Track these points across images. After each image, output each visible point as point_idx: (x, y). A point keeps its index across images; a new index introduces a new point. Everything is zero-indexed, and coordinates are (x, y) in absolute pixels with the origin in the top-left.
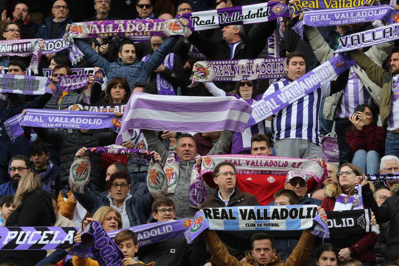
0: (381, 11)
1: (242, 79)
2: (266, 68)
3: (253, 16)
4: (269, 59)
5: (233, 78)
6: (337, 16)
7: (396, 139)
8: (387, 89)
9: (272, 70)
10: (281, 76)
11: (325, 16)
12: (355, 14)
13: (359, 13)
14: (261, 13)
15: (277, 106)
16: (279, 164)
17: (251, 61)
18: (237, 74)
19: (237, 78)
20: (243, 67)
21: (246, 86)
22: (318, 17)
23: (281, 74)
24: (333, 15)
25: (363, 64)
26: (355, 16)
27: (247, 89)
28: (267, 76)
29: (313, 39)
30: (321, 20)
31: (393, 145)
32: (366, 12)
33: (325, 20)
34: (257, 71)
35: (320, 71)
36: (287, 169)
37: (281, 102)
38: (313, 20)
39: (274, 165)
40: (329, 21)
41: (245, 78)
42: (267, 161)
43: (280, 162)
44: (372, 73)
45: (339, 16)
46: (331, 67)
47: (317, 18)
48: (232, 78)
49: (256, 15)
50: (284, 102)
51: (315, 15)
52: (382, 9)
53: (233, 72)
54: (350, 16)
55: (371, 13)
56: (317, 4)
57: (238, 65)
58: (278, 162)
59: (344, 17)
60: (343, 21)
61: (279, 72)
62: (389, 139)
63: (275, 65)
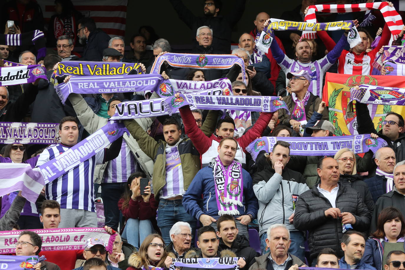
0: (150, 81)
1: (14, 142)
2: (38, 133)
3: (12, 78)
4: (42, 124)
5: (5, 141)
6: (106, 84)
7: (169, 207)
8: (161, 160)
9: (44, 135)
10: (52, 142)
11: (94, 83)
12: (124, 83)
13: (128, 82)
14: (21, 75)
15: (53, 174)
16: (61, 239)
17: (24, 125)
18: (9, 137)
19: (9, 141)
20: (15, 130)
21: (19, 150)
22: (86, 84)
23: (52, 140)
24: (102, 83)
25: (136, 134)
26: (125, 85)
27: (19, 153)
28: (39, 141)
29: (78, 104)
30: (90, 87)
31: (166, 213)
32: (135, 82)
33: (93, 87)
34: (29, 135)
35: (94, 139)
36: (69, 243)
37: (57, 169)
38: (81, 87)
39: (56, 240)
40: (98, 89)
41: (17, 141)
42: (48, 237)
43: (61, 237)
44: (145, 143)
45: (108, 85)
46: (104, 135)
47: (85, 86)
48: (3, 141)
49: (15, 77)
50: (60, 169)
51: (83, 83)
52: (150, 80)
53: (5, 135)
54: (120, 85)
55: (140, 83)
56: (82, 71)
57: (11, 128)
58: (60, 237)
59: (113, 85)
60: (112, 89)
61: (51, 138)
62: (162, 206)
63: (48, 130)
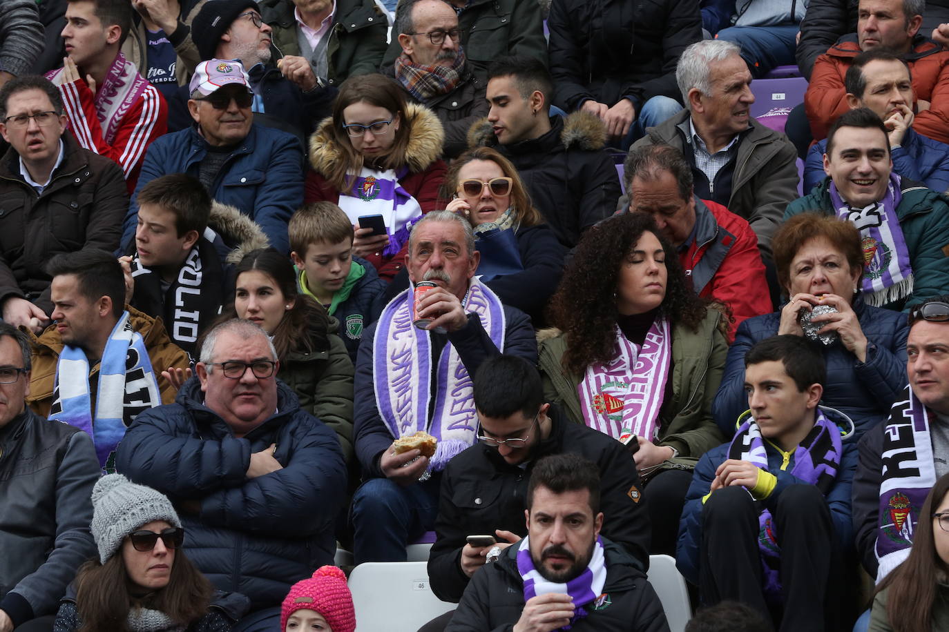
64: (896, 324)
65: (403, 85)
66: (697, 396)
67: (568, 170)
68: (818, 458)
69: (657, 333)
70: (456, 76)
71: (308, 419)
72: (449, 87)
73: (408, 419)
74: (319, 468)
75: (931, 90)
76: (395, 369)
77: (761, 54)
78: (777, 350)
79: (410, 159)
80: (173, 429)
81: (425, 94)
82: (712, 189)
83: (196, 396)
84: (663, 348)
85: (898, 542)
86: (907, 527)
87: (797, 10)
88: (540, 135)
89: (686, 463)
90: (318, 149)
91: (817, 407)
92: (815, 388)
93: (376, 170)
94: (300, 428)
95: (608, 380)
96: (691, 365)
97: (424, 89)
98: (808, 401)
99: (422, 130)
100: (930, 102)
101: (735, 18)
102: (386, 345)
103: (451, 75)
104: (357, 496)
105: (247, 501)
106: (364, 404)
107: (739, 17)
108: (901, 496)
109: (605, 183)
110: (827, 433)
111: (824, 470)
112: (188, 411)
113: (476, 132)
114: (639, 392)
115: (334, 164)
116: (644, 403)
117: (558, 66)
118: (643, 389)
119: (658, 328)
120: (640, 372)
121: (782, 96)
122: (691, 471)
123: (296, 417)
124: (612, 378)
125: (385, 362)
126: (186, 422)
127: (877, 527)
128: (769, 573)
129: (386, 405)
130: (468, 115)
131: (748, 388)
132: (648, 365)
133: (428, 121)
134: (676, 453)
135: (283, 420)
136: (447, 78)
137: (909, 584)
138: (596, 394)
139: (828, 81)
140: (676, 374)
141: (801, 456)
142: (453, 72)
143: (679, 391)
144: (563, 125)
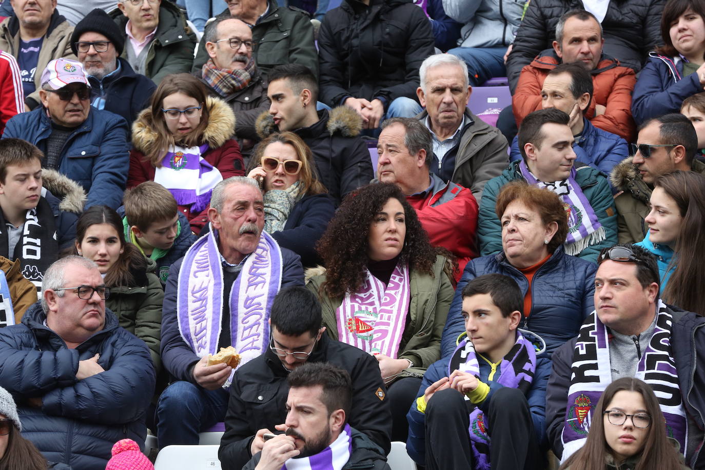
64: (586, 272)
65: (208, 83)
66: (429, 322)
67: (332, 151)
68: (518, 368)
69: (399, 275)
70: (249, 77)
71: (125, 334)
72: (244, 85)
73: (203, 344)
74: (134, 370)
75: (607, 97)
76: (194, 302)
77: (480, 68)
78: (486, 286)
79: (209, 138)
80: (19, 344)
81: (225, 90)
82: (440, 166)
83: (37, 318)
84: (404, 286)
85: (579, 433)
86: (587, 421)
87: (507, 36)
88: (312, 124)
89: (419, 372)
90: (139, 132)
91: (516, 330)
92: (515, 314)
93: (184, 147)
94: (119, 340)
95: (360, 309)
96: (424, 299)
97: (225, 86)
98: (510, 325)
99: (217, 115)
100: (606, 106)
101: (461, 41)
102: (188, 281)
103: (245, 76)
104: (163, 396)
105: (78, 396)
106: (170, 325)
107: (464, 41)
108: (584, 397)
109: (360, 162)
110: (525, 349)
111: (523, 378)
112: (31, 330)
113: (262, 121)
114: (386, 321)
115: (151, 143)
116: (390, 329)
117: (325, 75)
118: (389, 318)
119: (399, 271)
120: (386, 304)
121: (495, 100)
122: (421, 378)
123: (116, 333)
124: (363, 307)
125: (187, 296)
126: (29, 339)
127: (564, 421)
128: (479, 456)
129: (186, 329)
130: (257, 106)
131: (465, 315)
132: (393, 300)
133: (222, 109)
134: (411, 364)
135: (106, 336)
136: (241, 78)
137: (586, 465)
138: (350, 317)
139: (529, 88)
140: (413, 305)
141: (505, 367)
142: (247, 73)
143: (416, 318)
144: (328, 117)
